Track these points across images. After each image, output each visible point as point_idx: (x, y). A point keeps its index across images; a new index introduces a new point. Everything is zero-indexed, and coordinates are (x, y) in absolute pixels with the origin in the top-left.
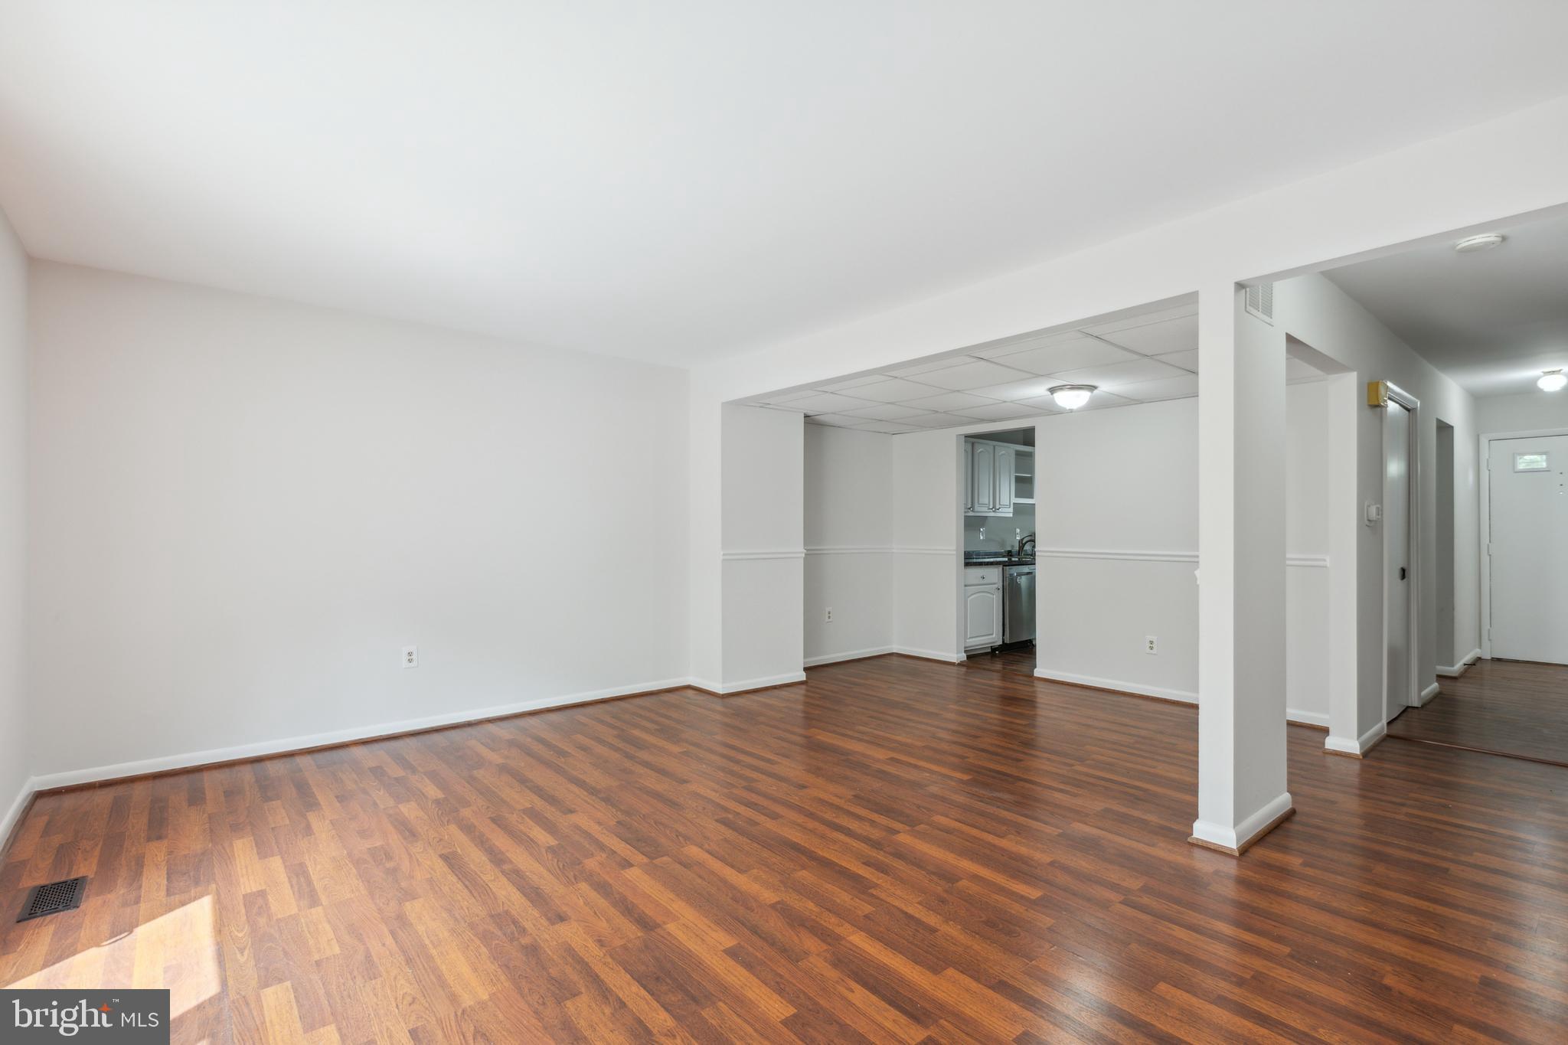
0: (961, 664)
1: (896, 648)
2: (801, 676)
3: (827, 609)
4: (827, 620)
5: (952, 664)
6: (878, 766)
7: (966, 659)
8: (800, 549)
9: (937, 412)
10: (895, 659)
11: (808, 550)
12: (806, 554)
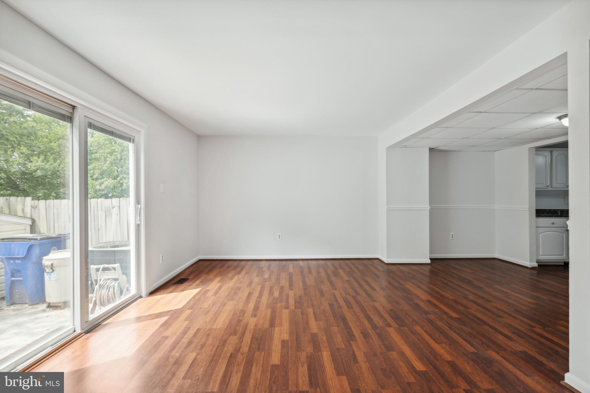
0: (533, 268)
1: (497, 256)
2: (429, 261)
3: (451, 234)
4: (451, 238)
5: (527, 268)
6: (418, 301)
7: (537, 266)
8: (427, 207)
9: (500, 139)
10: (497, 261)
11: (431, 207)
12: (430, 209)
